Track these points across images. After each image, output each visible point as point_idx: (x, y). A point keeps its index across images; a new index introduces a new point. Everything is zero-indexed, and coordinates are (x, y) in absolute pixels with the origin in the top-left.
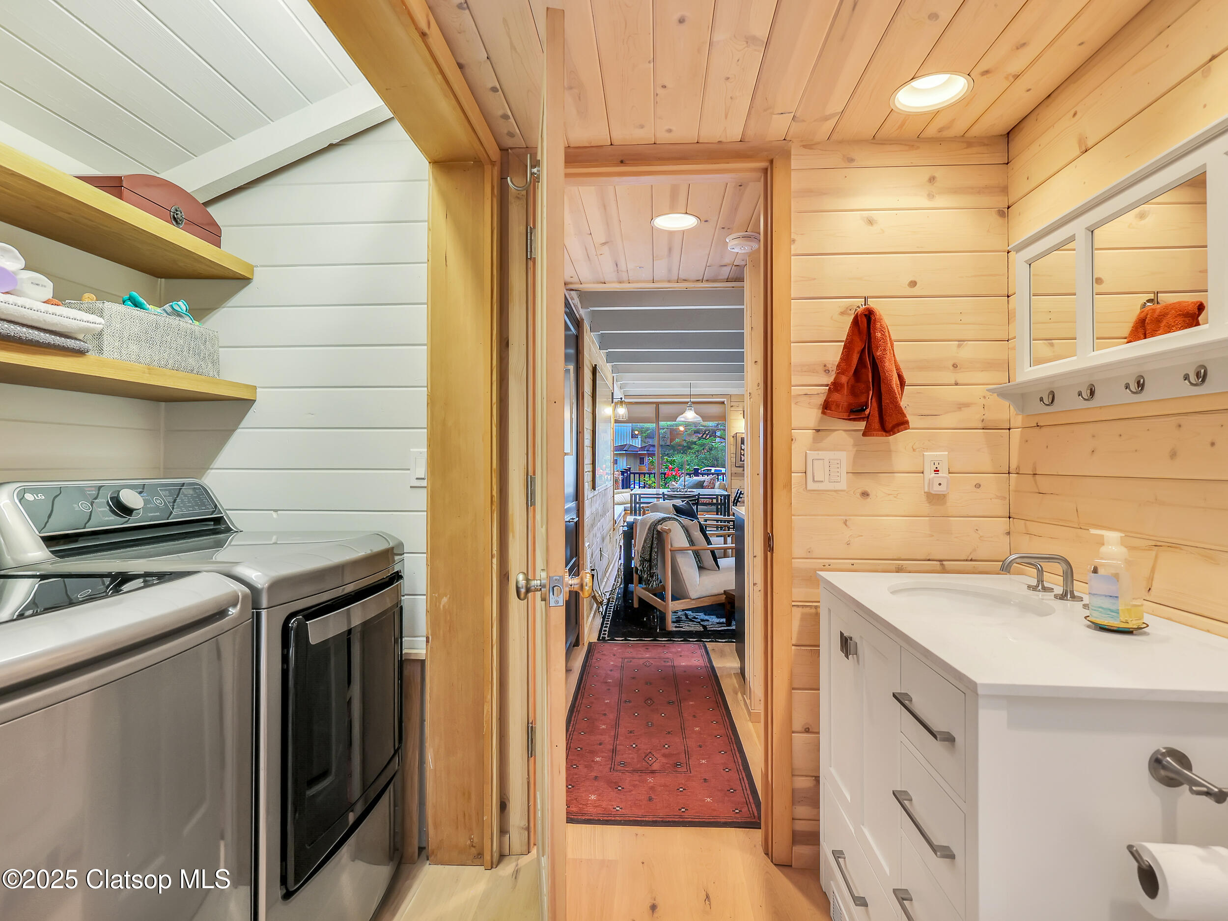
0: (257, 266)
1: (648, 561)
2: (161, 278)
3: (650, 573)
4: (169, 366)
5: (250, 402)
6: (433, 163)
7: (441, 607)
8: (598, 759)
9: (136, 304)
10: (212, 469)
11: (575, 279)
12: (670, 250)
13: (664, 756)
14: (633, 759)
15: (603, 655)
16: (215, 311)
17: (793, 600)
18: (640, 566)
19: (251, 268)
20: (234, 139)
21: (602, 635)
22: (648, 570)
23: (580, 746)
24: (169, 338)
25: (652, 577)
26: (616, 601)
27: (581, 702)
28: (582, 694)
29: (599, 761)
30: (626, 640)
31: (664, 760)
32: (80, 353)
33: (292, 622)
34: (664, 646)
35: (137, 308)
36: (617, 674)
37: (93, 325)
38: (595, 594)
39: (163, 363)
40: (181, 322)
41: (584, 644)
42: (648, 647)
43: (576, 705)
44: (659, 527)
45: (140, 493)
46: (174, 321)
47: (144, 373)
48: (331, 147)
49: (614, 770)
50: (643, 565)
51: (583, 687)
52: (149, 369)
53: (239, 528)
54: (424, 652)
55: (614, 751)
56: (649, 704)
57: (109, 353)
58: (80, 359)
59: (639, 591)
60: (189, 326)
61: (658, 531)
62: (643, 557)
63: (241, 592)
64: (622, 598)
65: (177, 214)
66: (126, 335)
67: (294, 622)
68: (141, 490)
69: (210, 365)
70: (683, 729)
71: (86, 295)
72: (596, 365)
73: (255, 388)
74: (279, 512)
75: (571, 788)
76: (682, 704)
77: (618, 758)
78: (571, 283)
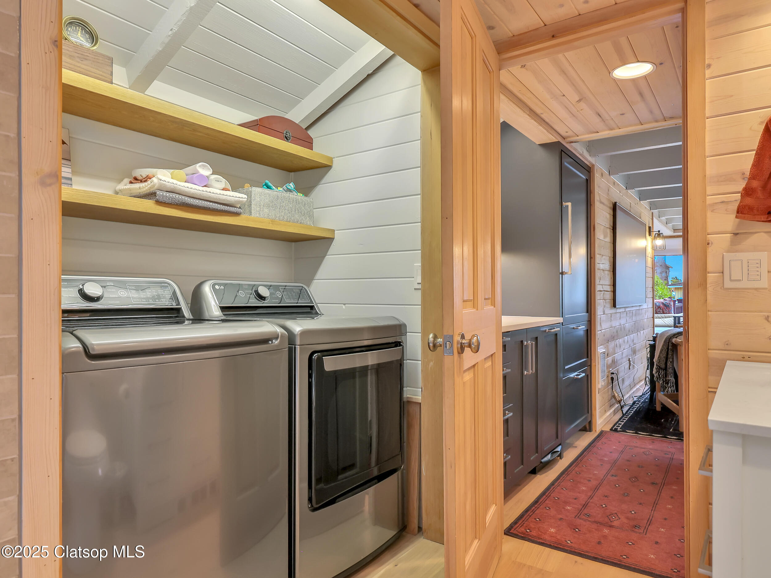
0: (334, 158)
1: (664, 370)
2: (292, 172)
3: (666, 380)
4: (285, 220)
5: (331, 239)
6: (423, 71)
7: (429, 368)
8: (568, 508)
9: (268, 187)
10: (315, 280)
11: (570, 133)
12: (641, 94)
13: (628, 518)
14: (599, 514)
15: (609, 440)
16: (316, 187)
17: (709, 386)
18: (656, 373)
19: (331, 159)
20: (319, 85)
21: (615, 427)
22: (663, 377)
23: (558, 497)
24: (284, 204)
25: (667, 383)
26: (641, 404)
27: (573, 469)
28: (578, 464)
29: (569, 509)
30: (635, 433)
31: (625, 521)
32: (237, 214)
33: (315, 356)
34: (671, 442)
35: (268, 189)
36: (615, 456)
37: (242, 199)
38: (614, 394)
39: (281, 218)
40: (290, 195)
41: (596, 431)
42: (654, 441)
43: (569, 470)
44: (674, 340)
45: (269, 289)
46: (288, 194)
47: (269, 223)
48: (369, 76)
49: (578, 517)
50: (659, 372)
51: (580, 459)
52: (272, 221)
53: (322, 312)
54: (420, 398)
55: (585, 506)
56: (633, 481)
57: (255, 214)
58: (238, 217)
59: (661, 397)
60: (295, 197)
61: (672, 343)
62: (658, 366)
63: (281, 333)
64: (648, 402)
65: (287, 135)
66: (262, 204)
67: (316, 356)
68: (269, 287)
69: (308, 218)
70: (655, 504)
71: (246, 185)
72: (616, 203)
73: (334, 231)
74: (346, 305)
75: (538, 521)
76: (664, 487)
77: (586, 511)
78: (569, 137)
